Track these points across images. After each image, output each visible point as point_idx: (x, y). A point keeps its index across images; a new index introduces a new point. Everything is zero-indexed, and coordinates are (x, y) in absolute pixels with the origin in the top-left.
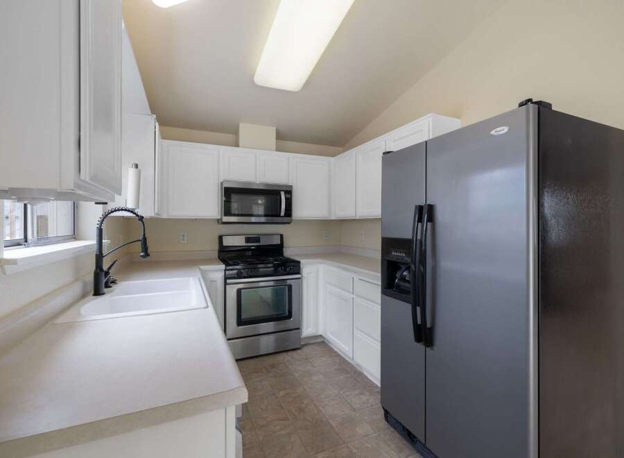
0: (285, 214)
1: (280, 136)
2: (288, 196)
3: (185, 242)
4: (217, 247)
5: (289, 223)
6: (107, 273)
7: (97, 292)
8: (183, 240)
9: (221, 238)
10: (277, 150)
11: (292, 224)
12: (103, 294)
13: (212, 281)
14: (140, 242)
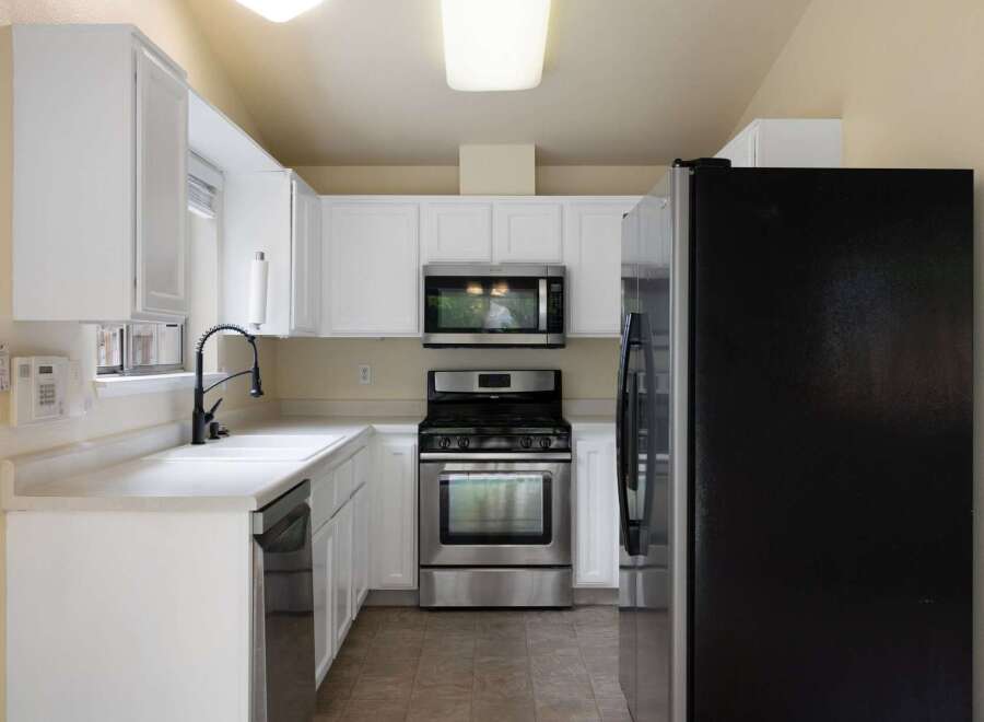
0: (548, 327)
1: (543, 159)
2: (555, 287)
3: (368, 381)
4: (423, 394)
5: (562, 346)
6: (210, 416)
7: (197, 440)
8: (365, 378)
9: (431, 375)
10: (538, 193)
11: (567, 348)
12: (203, 443)
13: (395, 454)
14: (251, 374)
